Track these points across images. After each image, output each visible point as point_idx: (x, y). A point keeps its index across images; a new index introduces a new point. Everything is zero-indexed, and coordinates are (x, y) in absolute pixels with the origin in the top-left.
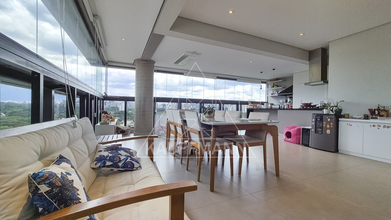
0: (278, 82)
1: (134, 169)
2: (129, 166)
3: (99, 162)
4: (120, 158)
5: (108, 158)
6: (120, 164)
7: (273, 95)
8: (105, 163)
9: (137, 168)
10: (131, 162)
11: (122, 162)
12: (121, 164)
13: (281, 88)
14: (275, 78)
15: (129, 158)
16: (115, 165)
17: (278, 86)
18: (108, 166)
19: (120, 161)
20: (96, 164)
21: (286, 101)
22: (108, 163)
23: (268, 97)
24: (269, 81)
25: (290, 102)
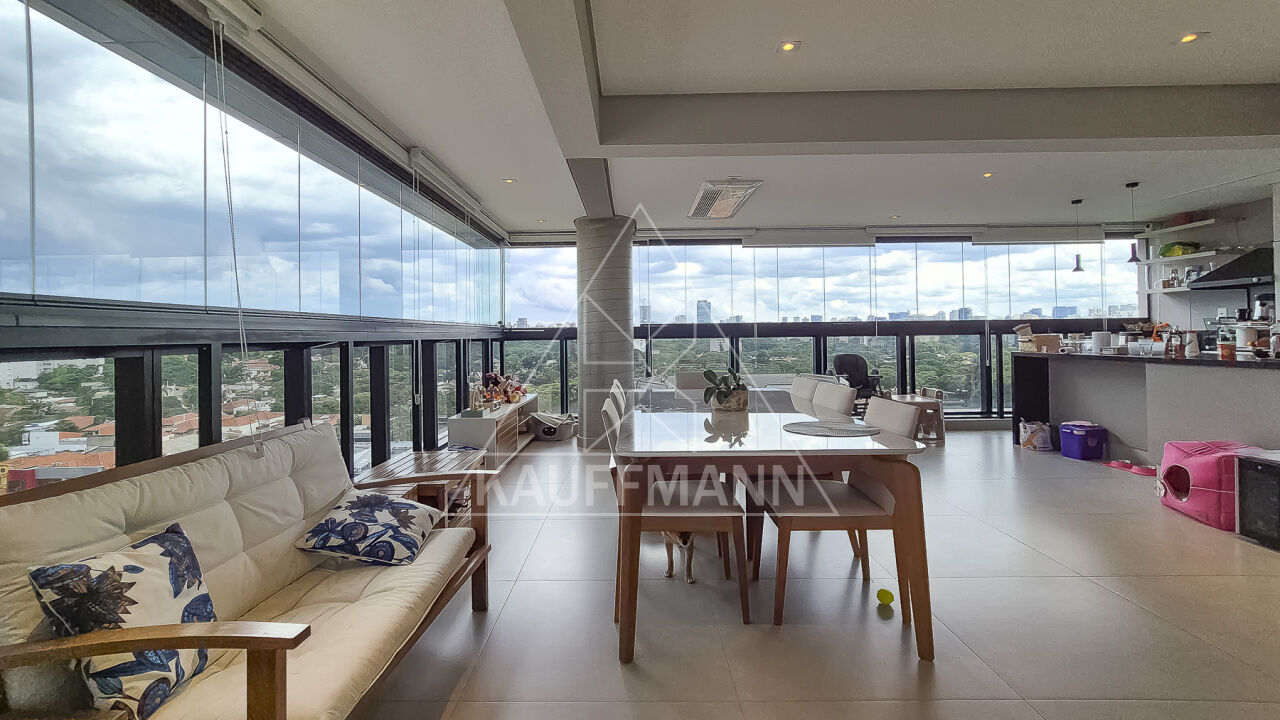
0: (1199, 227)
1: (393, 562)
2: (381, 553)
3: (314, 536)
4: (367, 531)
5: (339, 528)
6: (361, 546)
7: (1172, 285)
8: (327, 539)
9: (401, 560)
10: (389, 543)
11: (368, 542)
12: (363, 545)
13: (1213, 253)
14: (1182, 209)
15: (391, 532)
16: (349, 547)
17: (1196, 247)
18: (332, 548)
19: (365, 537)
20: (307, 541)
21: (1245, 315)
22: (335, 541)
23: (1149, 295)
24: (1148, 227)
25: (1262, 318)
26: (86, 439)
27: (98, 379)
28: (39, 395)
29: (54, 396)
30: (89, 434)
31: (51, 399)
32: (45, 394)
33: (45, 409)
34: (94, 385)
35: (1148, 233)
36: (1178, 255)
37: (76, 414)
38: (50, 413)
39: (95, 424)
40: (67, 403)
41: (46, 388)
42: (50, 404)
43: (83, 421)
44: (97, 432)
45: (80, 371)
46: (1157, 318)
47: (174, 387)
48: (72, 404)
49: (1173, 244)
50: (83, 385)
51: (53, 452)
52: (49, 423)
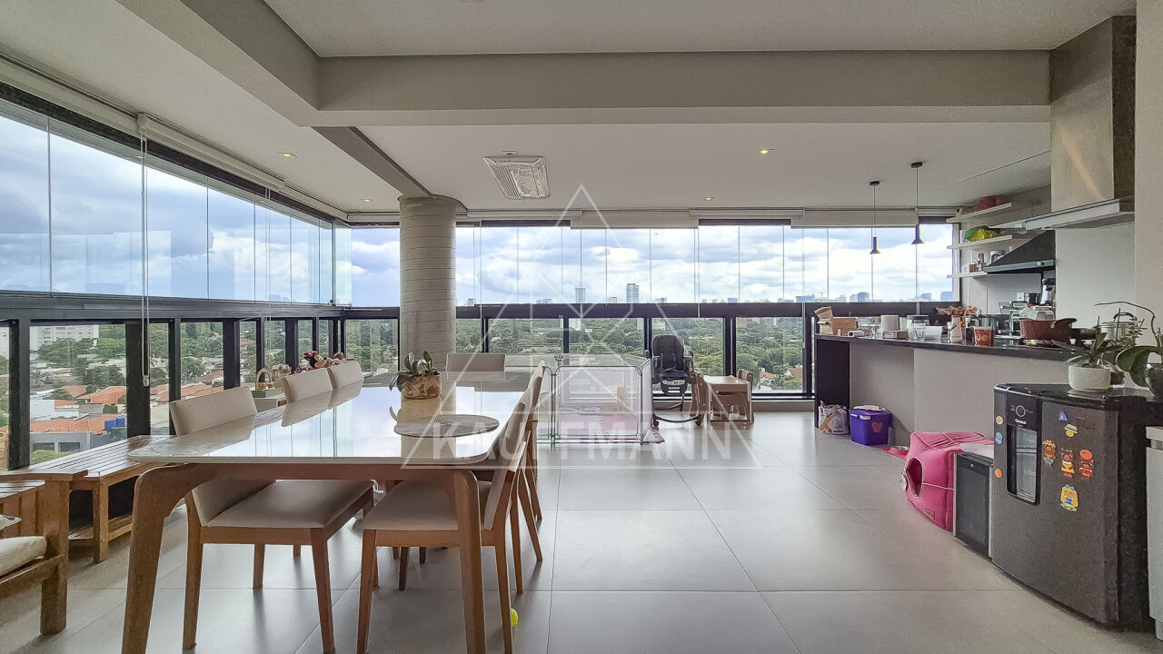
7: (977, 269)
17: (997, 230)
21: (1035, 299)
23: (961, 279)
24: (958, 211)
25: (1048, 303)
26: (78, 406)
27: (94, 352)
28: (39, 365)
29: (53, 366)
30: (81, 402)
31: (50, 370)
32: (44, 365)
33: (44, 379)
34: (90, 357)
35: (959, 217)
36: (982, 240)
37: (71, 384)
38: (49, 383)
39: (87, 393)
40: (64, 374)
41: (46, 359)
42: (47, 374)
43: (75, 390)
44: (89, 401)
45: (78, 344)
46: (967, 303)
47: (159, 360)
48: (68, 375)
49: (979, 228)
50: (79, 356)
51: (48, 419)
52: (46, 392)
